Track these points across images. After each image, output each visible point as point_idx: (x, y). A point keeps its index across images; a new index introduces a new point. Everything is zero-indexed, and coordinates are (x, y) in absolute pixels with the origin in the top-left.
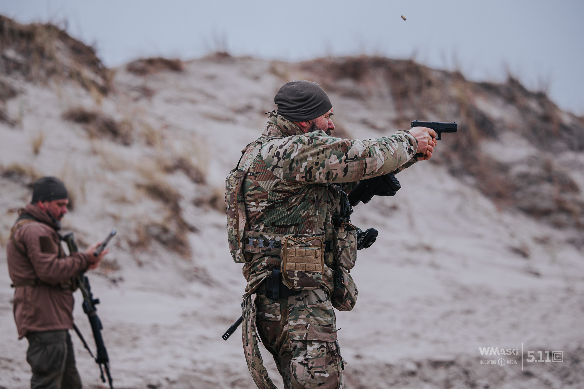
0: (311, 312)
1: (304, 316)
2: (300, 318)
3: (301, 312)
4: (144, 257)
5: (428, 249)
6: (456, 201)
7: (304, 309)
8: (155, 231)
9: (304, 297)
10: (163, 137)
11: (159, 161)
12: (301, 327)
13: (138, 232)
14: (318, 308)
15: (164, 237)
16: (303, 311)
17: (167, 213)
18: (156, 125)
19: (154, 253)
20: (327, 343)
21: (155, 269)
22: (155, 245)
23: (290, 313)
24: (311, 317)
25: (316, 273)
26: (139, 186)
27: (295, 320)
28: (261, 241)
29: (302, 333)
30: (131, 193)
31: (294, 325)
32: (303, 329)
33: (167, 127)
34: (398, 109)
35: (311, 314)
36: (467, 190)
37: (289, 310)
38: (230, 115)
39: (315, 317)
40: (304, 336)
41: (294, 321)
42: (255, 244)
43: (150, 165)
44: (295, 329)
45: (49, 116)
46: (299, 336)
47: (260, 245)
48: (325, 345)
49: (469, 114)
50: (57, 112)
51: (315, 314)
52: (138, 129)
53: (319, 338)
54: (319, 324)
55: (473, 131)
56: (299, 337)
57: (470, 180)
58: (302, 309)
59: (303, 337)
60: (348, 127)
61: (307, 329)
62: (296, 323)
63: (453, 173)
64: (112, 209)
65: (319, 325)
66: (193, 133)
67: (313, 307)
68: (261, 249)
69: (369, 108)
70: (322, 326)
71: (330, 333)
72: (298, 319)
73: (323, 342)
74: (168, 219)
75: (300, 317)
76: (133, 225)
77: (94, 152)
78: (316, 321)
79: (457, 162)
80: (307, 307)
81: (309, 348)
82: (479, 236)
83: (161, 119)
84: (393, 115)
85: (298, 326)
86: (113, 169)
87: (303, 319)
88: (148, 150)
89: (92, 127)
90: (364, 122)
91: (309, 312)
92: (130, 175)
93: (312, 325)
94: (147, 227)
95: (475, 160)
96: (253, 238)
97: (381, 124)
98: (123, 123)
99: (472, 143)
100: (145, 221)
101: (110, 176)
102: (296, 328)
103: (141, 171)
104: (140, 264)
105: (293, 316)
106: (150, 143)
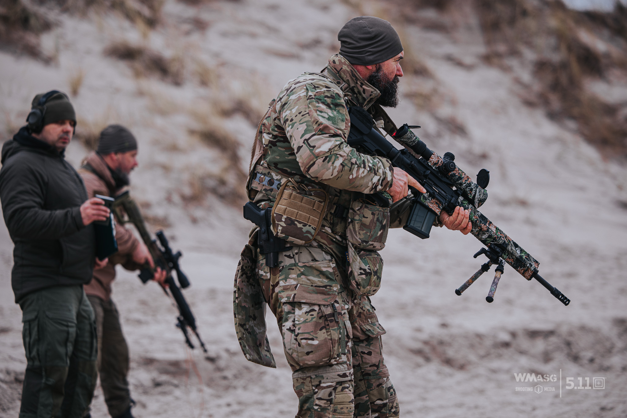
0: (303, 270)
1: (294, 276)
2: (290, 278)
3: (291, 271)
4: (199, 213)
5: (523, 203)
6: (555, 148)
7: (294, 268)
8: (211, 183)
9: (294, 254)
10: (219, 77)
11: (215, 103)
12: (290, 288)
13: (192, 184)
14: (311, 267)
15: (222, 190)
16: (293, 269)
17: (225, 163)
18: (210, 63)
19: (210, 209)
20: (319, 305)
21: (212, 226)
22: (211, 200)
23: (280, 272)
24: (302, 277)
25: (308, 226)
26: (192, 132)
27: (284, 280)
28: (267, 179)
29: (290, 294)
30: (183, 140)
31: (283, 286)
32: (292, 290)
33: (223, 64)
34: (488, 42)
35: (302, 274)
36: (568, 136)
37: (279, 268)
38: (295, 50)
39: (307, 276)
40: (292, 298)
41: (283, 282)
42: (261, 181)
43: (204, 108)
44: (284, 291)
45: (88, 52)
46: (286, 297)
47: (264, 183)
48: (316, 308)
49: (570, 49)
50: (98, 48)
51: (306, 273)
52: (190, 67)
53: (308, 300)
54: (311, 284)
55: (575, 68)
56: (286, 299)
57: (572, 124)
58: (293, 268)
59: (290, 299)
60: (431, 64)
61: (297, 289)
62: (285, 283)
63: (553, 116)
64: (162, 158)
65: (312, 286)
66: (253, 72)
67: (306, 266)
68: (264, 188)
69: (455, 42)
70: (316, 286)
71: (325, 295)
72: (287, 279)
73: (314, 304)
74: (226, 170)
75: (290, 276)
76: (186, 176)
77: (141, 93)
78: (308, 281)
79: (556, 103)
80: (298, 265)
81: (297, 312)
82: (582, 189)
83: (216, 55)
84: (482, 49)
85: (288, 286)
86: (163, 113)
87: (294, 279)
88: (202, 91)
89: (138, 65)
90: (450, 59)
91: (300, 270)
92: (182, 119)
93: (302, 285)
94: (202, 179)
95: (577, 101)
96: (261, 173)
97: (468, 60)
98: (174, 60)
99: (574, 83)
100: (200, 172)
101: (159, 121)
102: (285, 289)
103: (195, 115)
104: (194, 221)
105: (283, 276)
106: (204, 83)
